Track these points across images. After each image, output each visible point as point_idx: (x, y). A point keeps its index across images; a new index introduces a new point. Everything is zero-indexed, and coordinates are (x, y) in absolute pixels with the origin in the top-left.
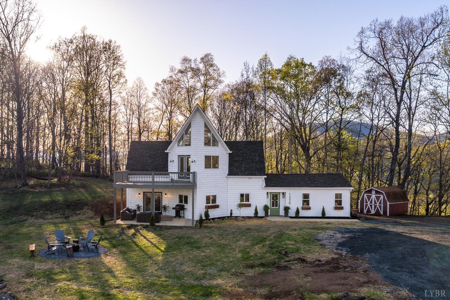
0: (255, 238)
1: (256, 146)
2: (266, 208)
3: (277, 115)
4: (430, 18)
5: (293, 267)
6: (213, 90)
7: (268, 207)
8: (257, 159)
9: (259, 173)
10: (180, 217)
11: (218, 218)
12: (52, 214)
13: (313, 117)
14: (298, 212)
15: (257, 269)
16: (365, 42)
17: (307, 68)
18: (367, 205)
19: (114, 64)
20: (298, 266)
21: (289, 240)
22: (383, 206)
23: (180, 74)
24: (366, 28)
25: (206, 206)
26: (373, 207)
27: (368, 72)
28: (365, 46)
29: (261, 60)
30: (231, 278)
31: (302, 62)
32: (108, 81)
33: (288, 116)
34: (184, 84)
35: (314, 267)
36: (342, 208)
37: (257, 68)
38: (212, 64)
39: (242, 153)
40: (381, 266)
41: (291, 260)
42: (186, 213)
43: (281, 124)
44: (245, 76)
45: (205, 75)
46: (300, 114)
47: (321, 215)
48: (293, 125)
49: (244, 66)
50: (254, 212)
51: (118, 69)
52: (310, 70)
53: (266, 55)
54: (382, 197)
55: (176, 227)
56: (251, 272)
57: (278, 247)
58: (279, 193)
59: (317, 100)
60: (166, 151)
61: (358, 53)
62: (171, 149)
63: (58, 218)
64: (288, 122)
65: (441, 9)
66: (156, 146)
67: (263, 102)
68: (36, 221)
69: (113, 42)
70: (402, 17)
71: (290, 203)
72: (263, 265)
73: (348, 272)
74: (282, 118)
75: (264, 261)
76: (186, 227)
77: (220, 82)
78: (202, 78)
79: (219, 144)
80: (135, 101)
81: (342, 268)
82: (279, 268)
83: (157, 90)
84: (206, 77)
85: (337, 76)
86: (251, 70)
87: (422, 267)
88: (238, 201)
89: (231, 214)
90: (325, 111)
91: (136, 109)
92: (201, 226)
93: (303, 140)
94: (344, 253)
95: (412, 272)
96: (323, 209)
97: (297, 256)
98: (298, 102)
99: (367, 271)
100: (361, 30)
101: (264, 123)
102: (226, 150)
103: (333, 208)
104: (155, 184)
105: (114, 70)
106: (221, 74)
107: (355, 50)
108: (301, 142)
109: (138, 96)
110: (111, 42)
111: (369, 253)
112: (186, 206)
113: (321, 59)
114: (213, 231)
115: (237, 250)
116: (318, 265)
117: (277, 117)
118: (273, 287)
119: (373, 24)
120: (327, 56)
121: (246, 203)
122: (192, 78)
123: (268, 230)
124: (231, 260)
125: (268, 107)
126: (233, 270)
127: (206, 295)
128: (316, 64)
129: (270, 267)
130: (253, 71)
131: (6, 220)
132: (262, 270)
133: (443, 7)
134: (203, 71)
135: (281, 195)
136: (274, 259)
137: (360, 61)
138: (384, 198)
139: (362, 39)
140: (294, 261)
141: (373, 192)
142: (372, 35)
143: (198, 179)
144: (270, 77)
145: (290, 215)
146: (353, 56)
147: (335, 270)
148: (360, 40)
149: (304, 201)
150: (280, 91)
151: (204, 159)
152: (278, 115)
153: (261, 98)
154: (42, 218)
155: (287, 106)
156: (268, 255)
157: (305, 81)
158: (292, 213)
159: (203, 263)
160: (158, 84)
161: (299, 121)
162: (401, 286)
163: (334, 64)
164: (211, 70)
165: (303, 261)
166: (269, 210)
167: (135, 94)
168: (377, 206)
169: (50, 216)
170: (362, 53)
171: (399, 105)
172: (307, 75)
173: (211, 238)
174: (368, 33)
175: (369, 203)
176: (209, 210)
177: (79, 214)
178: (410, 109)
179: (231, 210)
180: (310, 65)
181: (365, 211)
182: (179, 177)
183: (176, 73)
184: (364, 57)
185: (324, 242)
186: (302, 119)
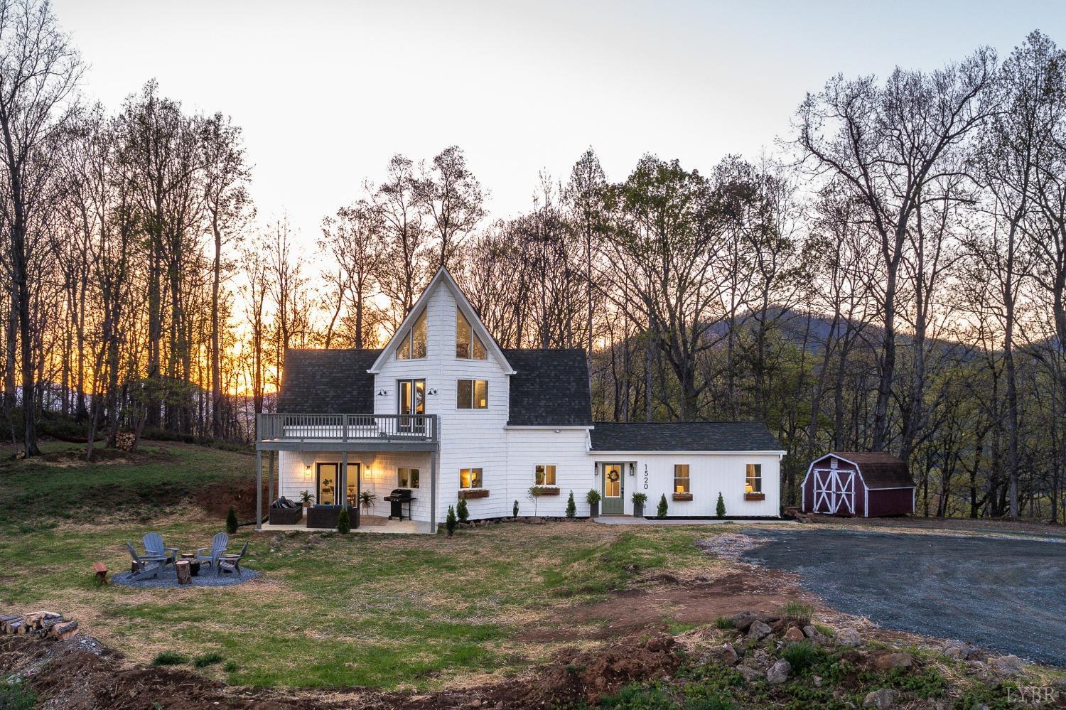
0: (571, 551)
1: (571, 360)
2: (593, 498)
3: (618, 294)
4: (958, 74)
5: (650, 591)
6: (463, 233)
7: (598, 496)
8: (573, 389)
9: (577, 420)
10: (402, 518)
11: (486, 520)
12: (110, 514)
13: (701, 300)
14: (663, 506)
15: (577, 597)
16: (814, 126)
17: (686, 182)
18: (819, 495)
19: (226, 171)
20: (661, 590)
21: (641, 546)
22: (855, 495)
23: (384, 197)
24: (817, 96)
25: (459, 492)
26: (834, 497)
27: (826, 192)
28: (814, 135)
29: (578, 164)
30: (525, 612)
31: (675, 168)
32: (212, 210)
33: (642, 294)
34: (394, 219)
35: (693, 589)
36: (761, 498)
37: (569, 184)
38: (461, 172)
39: (538, 376)
40: (824, 585)
41: (647, 580)
42: (414, 508)
43: (627, 313)
44: (542, 203)
45: (445, 196)
46: (672, 290)
47: (714, 514)
48: (654, 316)
49: (539, 178)
50: (566, 506)
51: (237, 184)
52: (693, 188)
53: (590, 154)
54: (852, 476)
55: (395, 536)
56: (565, 603)
57: (620, 558)
58: (622, 464)
59: (710, 258)
60: (368, 371)
61: (800, 151)
62: (380, 367)
63: (126, 521)
64: (641, 309)
65: (982, 53)
66: (344, 361)
67: (584, 261)
68: (78, 527)
69: (225, 118)
70: (898, 71)
71: (646, 487)
72: (589, 590)
73: (758, 594)
74: (629, 300)
75: (590, 583)
76: (418, 535)
77: (481, 213)
78: (438, 205)
79: (490, 356)
80: (272, 259)
81: (746, 589)
82: (622, 593)
83: (327, 234)
84: (446, 202)
85: (755, 200)
86: (555, 188)
87: (905, 586)
88: (532, 483)
89: (516, 510)
90: (728, 283)
91: (276, 279)
92: (451, 533)
93: (678, 354)
94: (754, 567)
95: (884, 593)
96: (720, 498)
97: (658, 572)
98: (667, 261)
99: (794, 592)
100: (806, 99)
101: (585, 312)
102: (503, 368)
103: (742, 498)
104: (348, 441)
105: (226, 184)
106: (483, 195)
107: (792, 144)
108: (675, 359)
109: (282, 247)
110: (219, 117)
111: (805, 566)
112: (415, 493)
113: (718, 162)
114: (480, 542)
115: (533, 571)
116: (700, 587)
117: (616, 298)
118: (610, 621)
119: (832, 86)
120: (732, 155)
121: (548, 486)
122: (413, 204)
123: (599, 539)
124: (523, 586)
125: (595, 273)
126: (529, 601)
127: (479, 638)
128: (706, 173)
129: (605, 593)
130: (561, 191)
131: (11, 525)
132: (588, 597)
133: (984, 49)
134: (440, 189)
135: (627, 469)
136: (612, 579)
137: (803, 169)
138: (857, 477)
139: (806, 121)
140: (653, 580)
141: (834, 465)
142: (831, 110)
143: (442, 432)
144: (601, 204)
145: (646, 513)
146: (788, 159)
147: (734, 592)
148: (804, 123)
149: (676, 483)
150: (625, 235)
151: (455, 388)
152: (620, 292)
153: (580, 253)
154: (89, 522)
155: (640, 270)
156: (598, 573)
157: (683, 211)
158: (651, 509)
159: (465, 592)
160: (327, 220)
161: (669, 305)
162: (856, 614)
163: (749, 175)
164: (459, 186)
165: (669, 580)
166: (600, 503)
167: (273, 244)
168: (841, 494)
169: (108, 518)
170: (808, 152)
171: (892, 267)
172: (687, 198)
173: (476, 553)
174: (821, 106)
175: (824, 488)
176: (466, 501)
177: (172, 513)
178: (920, 277)
179: (516, 503)
180: (695, 177)
181: (816, 508)
182: (399, 429)
183: (375, 193)
184: (813, 161)
185: (716, 550)
186: (677, 304)
